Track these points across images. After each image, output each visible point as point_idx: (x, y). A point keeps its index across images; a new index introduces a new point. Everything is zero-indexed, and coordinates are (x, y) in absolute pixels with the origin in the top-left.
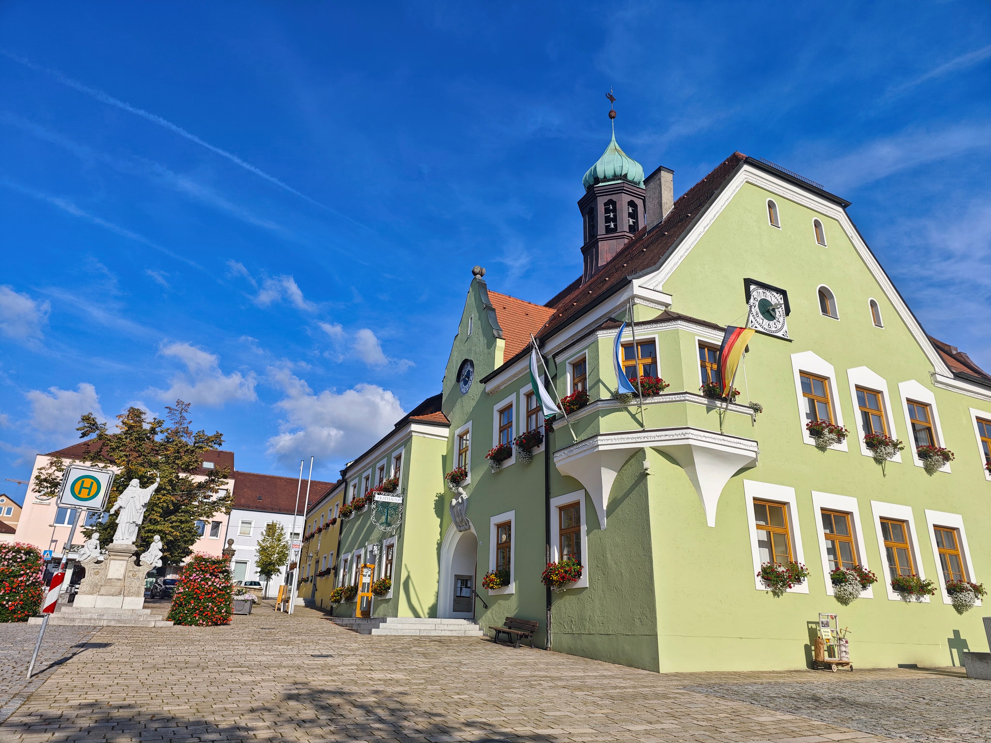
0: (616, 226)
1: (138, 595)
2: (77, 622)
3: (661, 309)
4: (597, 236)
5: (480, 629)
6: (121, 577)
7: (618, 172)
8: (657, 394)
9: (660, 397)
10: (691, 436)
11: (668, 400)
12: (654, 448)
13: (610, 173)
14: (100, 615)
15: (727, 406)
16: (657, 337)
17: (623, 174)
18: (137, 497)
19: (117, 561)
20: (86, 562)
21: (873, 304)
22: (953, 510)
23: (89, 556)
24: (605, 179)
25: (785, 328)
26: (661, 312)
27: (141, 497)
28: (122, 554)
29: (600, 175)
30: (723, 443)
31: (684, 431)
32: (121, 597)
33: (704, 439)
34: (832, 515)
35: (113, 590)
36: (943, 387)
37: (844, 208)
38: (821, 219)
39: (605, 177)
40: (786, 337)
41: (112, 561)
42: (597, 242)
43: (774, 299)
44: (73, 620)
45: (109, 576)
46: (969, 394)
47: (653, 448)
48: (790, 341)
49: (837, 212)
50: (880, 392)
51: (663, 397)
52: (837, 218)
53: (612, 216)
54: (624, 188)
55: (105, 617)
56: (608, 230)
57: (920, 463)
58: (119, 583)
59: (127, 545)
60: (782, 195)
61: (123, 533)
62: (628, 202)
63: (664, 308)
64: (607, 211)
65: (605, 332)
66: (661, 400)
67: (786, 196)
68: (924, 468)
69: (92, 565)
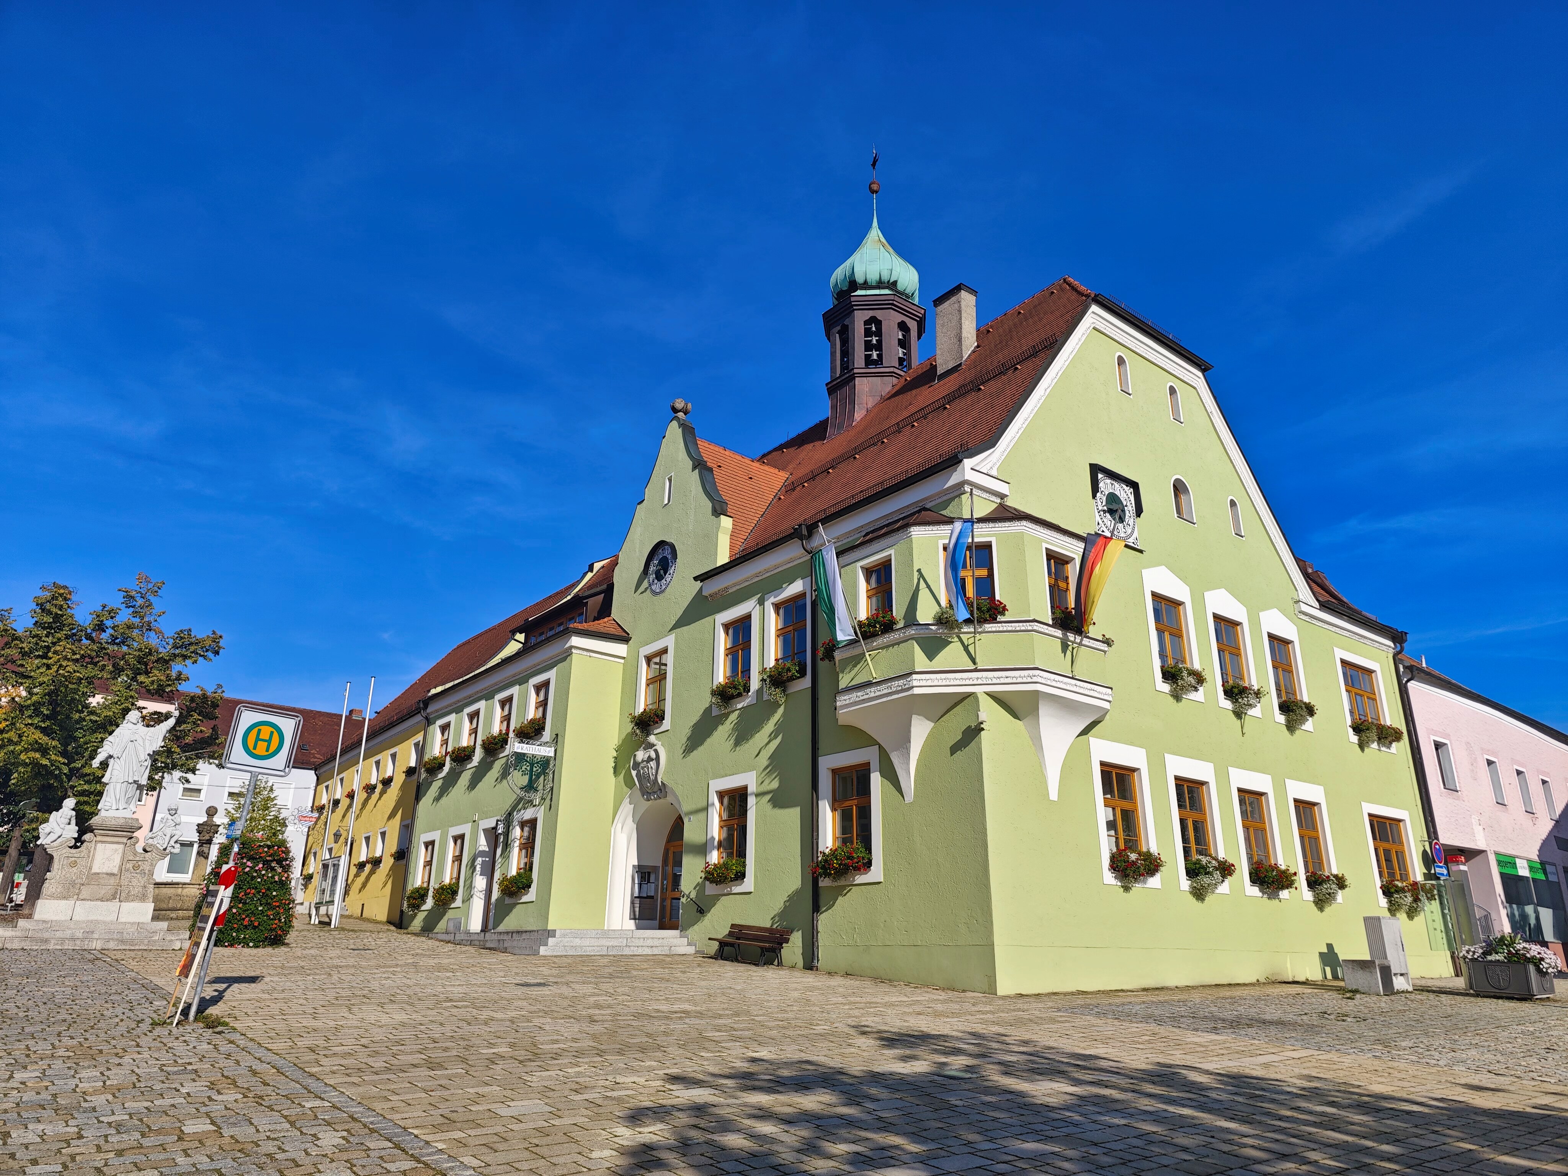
0: (880, 356)
1: (143, 898)
2: (52, 944)
3: (996, 501)
4: (853, 369)
5: (689, 944)
6: (115, 871)
7: (885, 278)
8: (993, 620)
9: (999, 625)
10: (1039, 680)
11: (1010, 629)
12: (991, 695)
13: (873, 277)
14: (88, 932)
15: (1082, 640)
16: (993, 540)
17: (891, 281)
18: (140, 741)
19: (108, 845)
20: (55, 845)
21: (1233, 504)
22: (1313, 780)
23: (59, 837)
24: (866, 285)
25: (1135, 534)
26: (995, 506)
27: (147, 741)
28: (116, 833)
29: (860, 279)
30: (1074, 689)
31: (1031, 672)
32: (115, 904)
33: (1054, 684)
34: (1185, 786)
35: (103, 892)
36: (1307, 620)
37: (1204, 371)
38: (1177, 385)
39: (866, 282)
40: (1136, 546)
41: (99, 845)
42: (852, 378)
43: (1125, 494)
44: (46, 941)
45: (95, 869)
46: (1334, 629)
47: (988, 694)
48: (1141, 551)
49: (1196, 377)
50: (1238, 624)
51: (1003, 624)
52: (1195, 386)
53: (874, 342)
54: (895, 302)
55: (96, 936)
56: (869, 361)
57: (1281, 719)
58: (112, 881)
59: (126, 818)
60: (1134, 349)
61: (118, 798)
62: (899, 323)
63: (998, 501)
64: (868, 333)
65: (922, 528)
66: (1001, 629)
67: (1138, 351)
68: (1286, 726)
69: (64, 851)
